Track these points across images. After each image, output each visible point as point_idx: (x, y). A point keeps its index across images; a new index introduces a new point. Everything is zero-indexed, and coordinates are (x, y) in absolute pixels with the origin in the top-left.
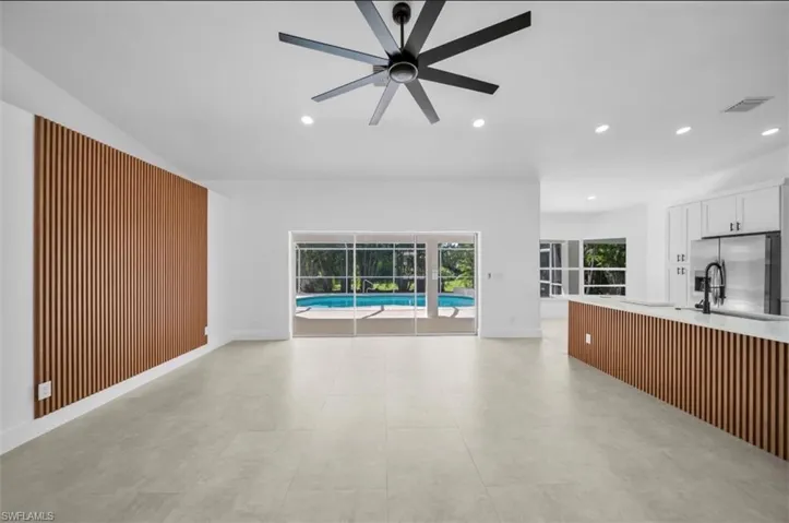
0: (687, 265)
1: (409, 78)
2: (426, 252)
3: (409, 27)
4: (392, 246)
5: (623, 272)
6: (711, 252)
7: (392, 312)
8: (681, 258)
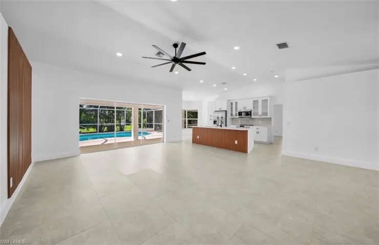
0: (212, 118)
1: (174, 63)
2: (133, 113)
3: (178, 49)
4: (97, 107)
5: (197, 120)
6: (216, 115)
7: (111, 140)
8: (211, 116)
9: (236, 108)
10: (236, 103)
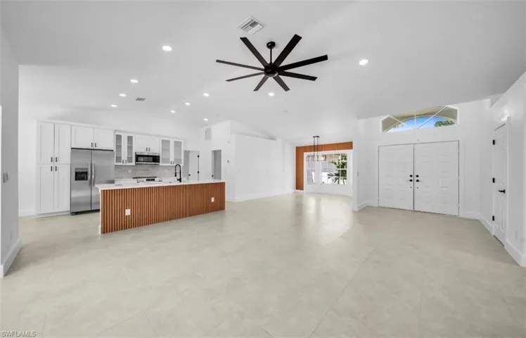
8: (54, 159)
9: (130, 148)
10: (130, 139)
